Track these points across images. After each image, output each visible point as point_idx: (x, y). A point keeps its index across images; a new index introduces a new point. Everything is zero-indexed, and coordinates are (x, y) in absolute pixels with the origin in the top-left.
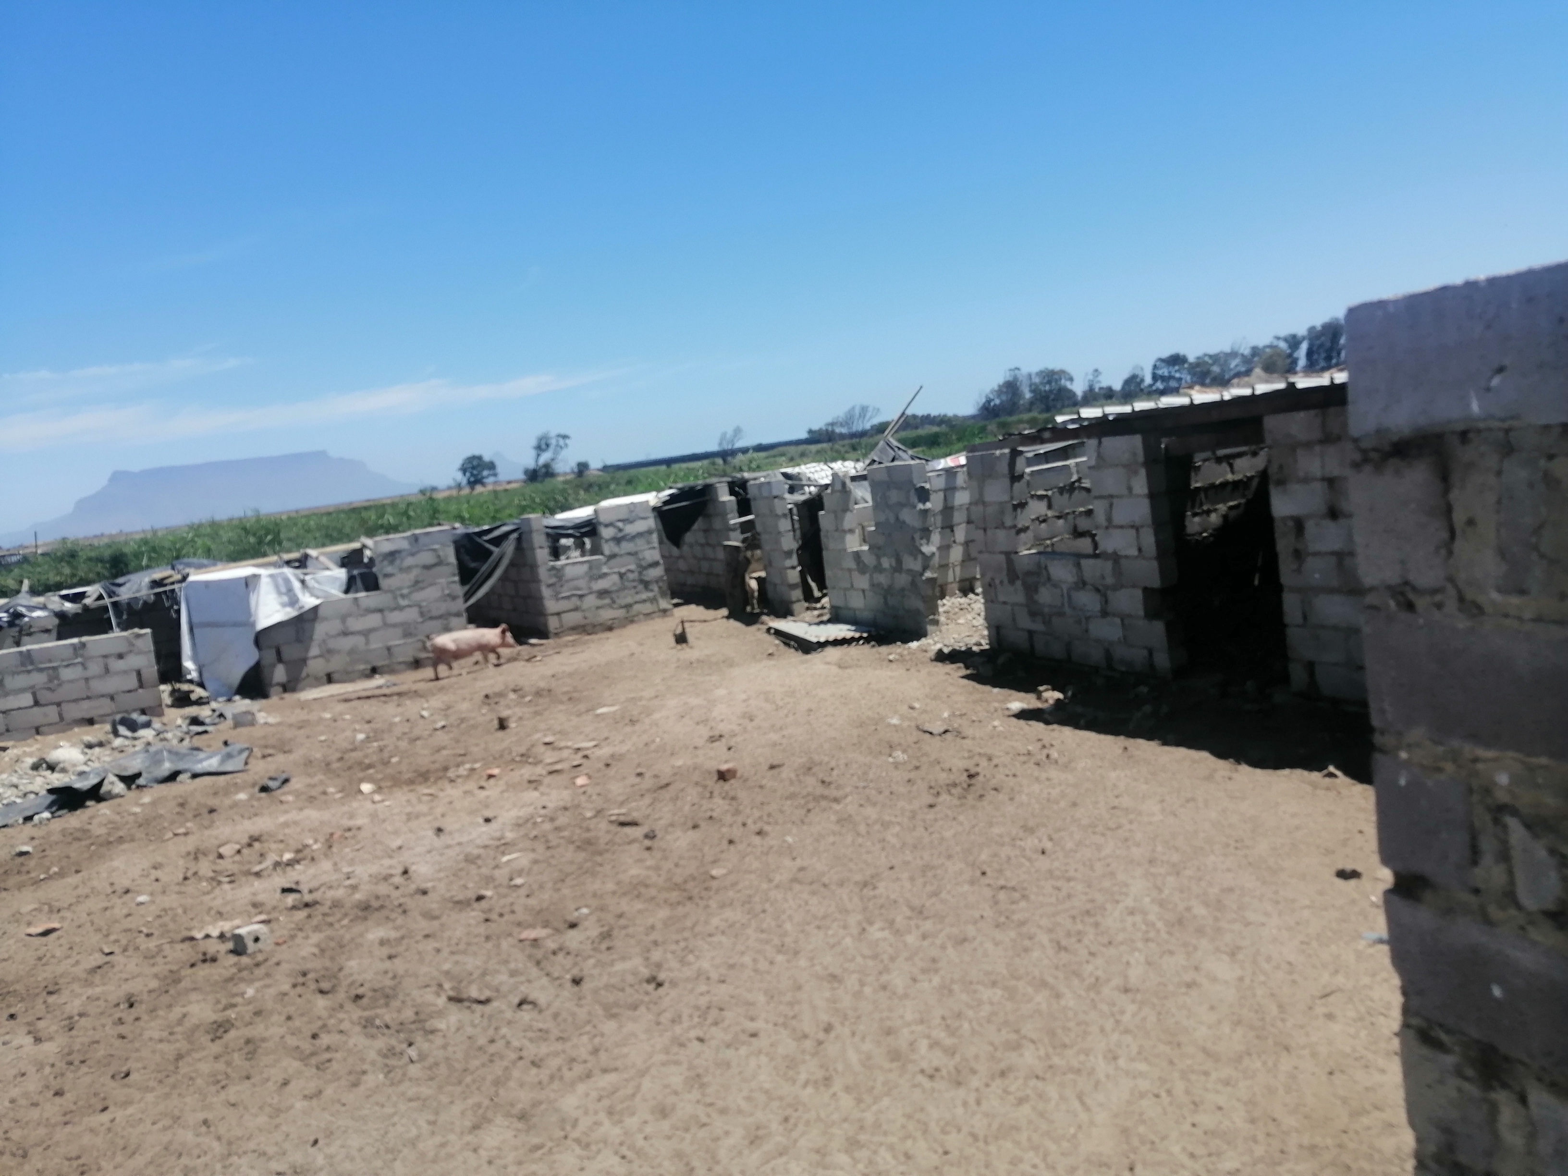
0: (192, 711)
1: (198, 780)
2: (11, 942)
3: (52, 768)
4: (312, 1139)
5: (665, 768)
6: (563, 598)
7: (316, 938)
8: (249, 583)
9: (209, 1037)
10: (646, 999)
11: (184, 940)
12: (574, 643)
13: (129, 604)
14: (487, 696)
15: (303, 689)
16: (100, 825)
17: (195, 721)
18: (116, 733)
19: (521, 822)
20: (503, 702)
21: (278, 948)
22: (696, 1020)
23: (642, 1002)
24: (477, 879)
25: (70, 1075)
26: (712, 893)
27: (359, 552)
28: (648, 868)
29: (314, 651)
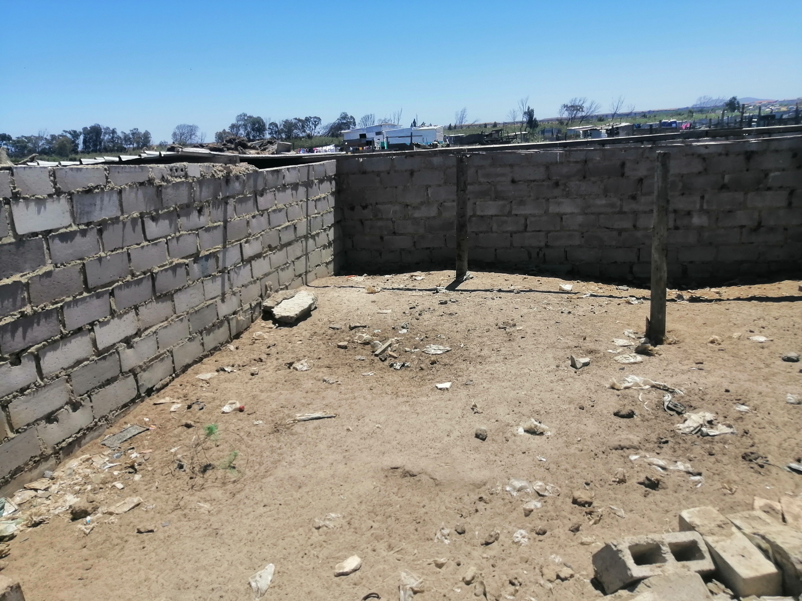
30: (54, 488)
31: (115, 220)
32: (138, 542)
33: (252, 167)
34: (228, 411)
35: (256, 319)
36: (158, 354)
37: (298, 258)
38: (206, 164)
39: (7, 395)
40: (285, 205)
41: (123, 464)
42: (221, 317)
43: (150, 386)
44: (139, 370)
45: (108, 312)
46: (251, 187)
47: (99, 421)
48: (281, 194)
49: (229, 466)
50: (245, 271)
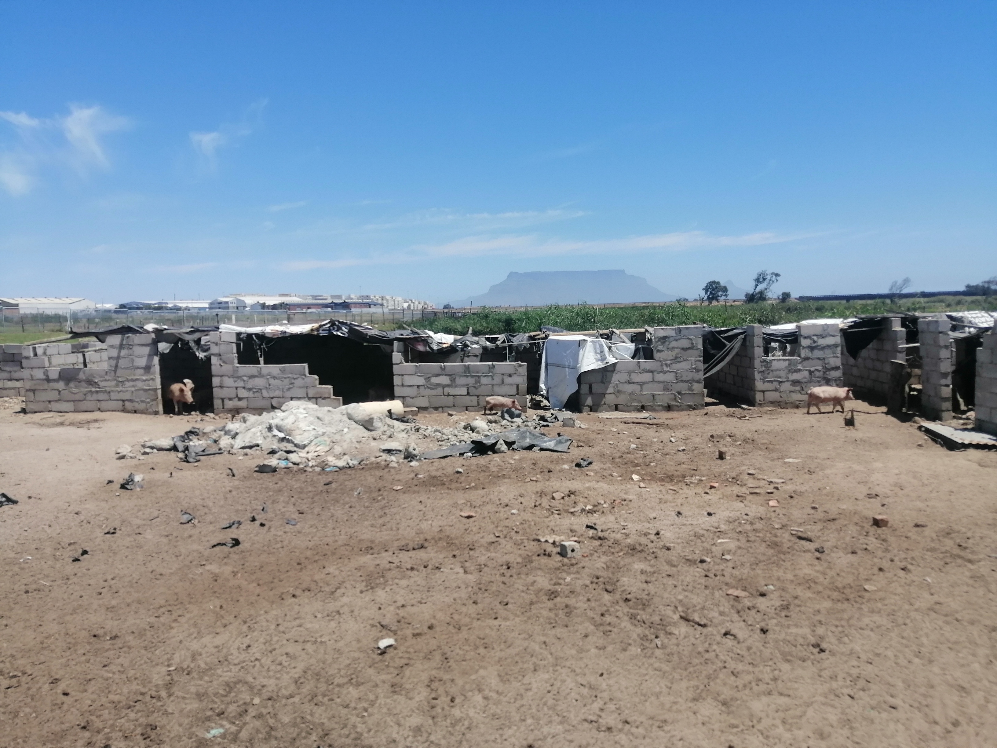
0: (541, 412)
1: (542, 452)
2: (453, 517)
3: (473, 430)
4: (600, 672)
5: (833, 509)
6: (768, 381)
7: (604, 559)
8: (580, 344)
9: (547, 597)
10: (812, 657)
11: (534, 540)
12: (771, 412)
13: (517, 347)
14: (712, 436)
15: (601, 412)
16: (494, 466)
17: (543, 418)
18: (503, 417)
19: (730, 520)
20: (722, 442)
21: (583, 558)
22: (849, 682)
23: (809, 658)
24: (701, 549)
25: (480, 595)
26: (864, 601)
27: (643, 334)
28: (818, 571)
29: (610, 390)
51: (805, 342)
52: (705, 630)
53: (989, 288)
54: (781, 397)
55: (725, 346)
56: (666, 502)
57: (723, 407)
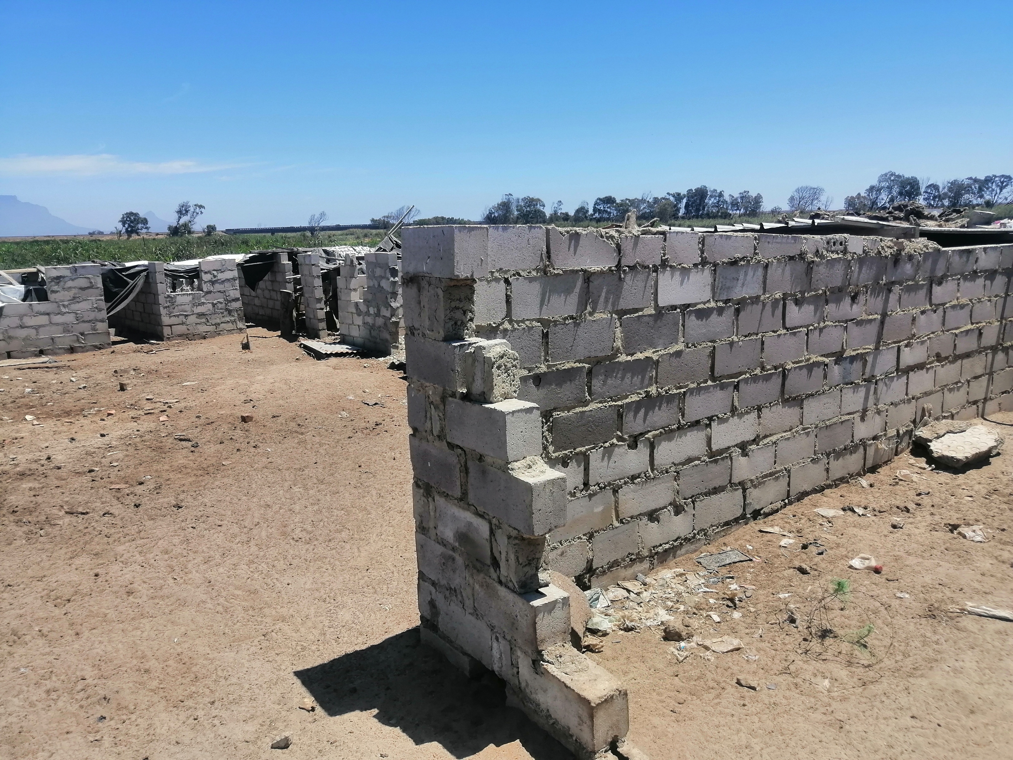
5: (213, 415)
6: (174, 316)
10: (171, 513)
12: (179, 345)
14: (116, 372)
19: (122, 437)
20: (125, 376)
22: (194, 520)
23: (169, 514)
24: (91, 462)
26: (220, 472)
27: (36, 274)
28: (190, 460)
30: (646, 595)
31: (756, 300)
32: (737, 695)
33: (933, 245)
34: (857, 567)
35: (901, 452)
36: (774, 470)
37: (976, 378)
38: (872, 237)
39: (620, 480)
40: (971, 300)
41: (721, 593)
42: (856, 440)
43: (758, 508)
44: (749, 484)
45: (729, 408)
46: (926, 272)
47: (698, 534)
48: (968, 284)
49: (858, 642)
50: (899, 385)
51: (205, 277)
52: (86, 517)
53: (388, 222)
54: (188, 330)
55: (128, 283)
56: (60, 433)
57: (131, 344)
